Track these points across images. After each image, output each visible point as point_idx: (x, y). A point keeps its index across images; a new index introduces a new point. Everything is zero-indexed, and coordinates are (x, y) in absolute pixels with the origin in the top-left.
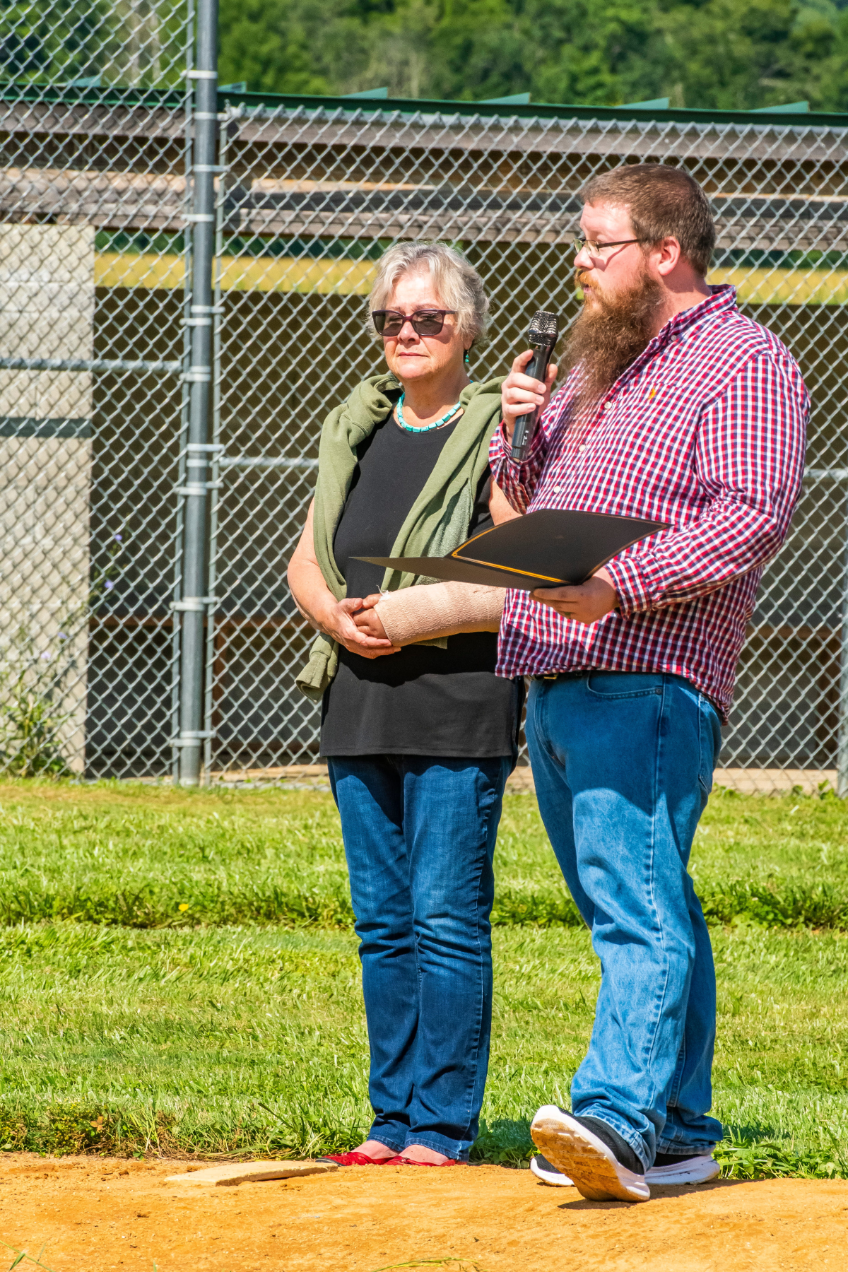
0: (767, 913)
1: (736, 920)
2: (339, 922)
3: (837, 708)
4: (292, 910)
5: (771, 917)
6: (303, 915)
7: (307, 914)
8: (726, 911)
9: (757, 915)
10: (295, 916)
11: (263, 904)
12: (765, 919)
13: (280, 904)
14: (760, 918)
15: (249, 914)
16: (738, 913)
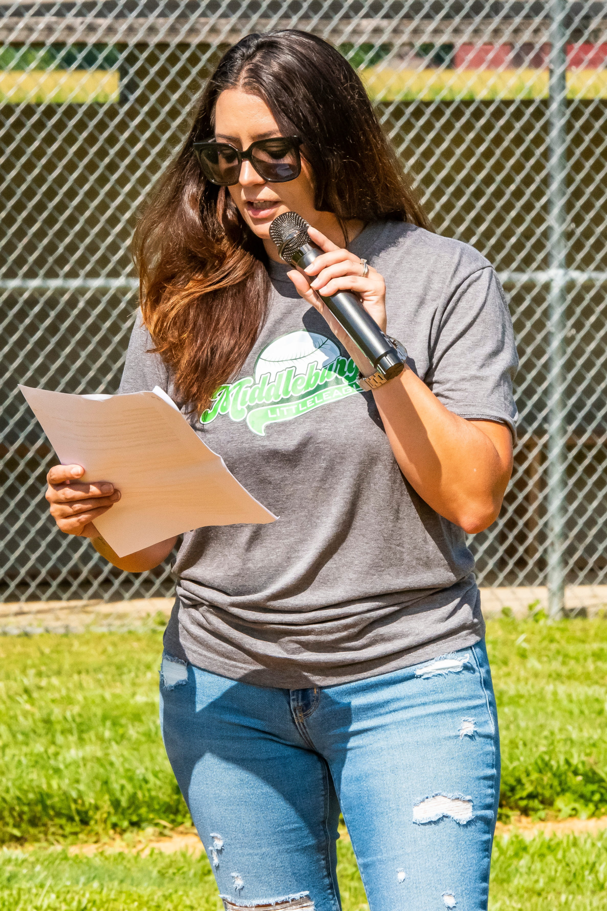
0: (593, 793)
1: (560, 803)
2: (114, 826)
3: (546, 524)
4: (59, 814)
5: (597, 797)
6: (71, 819)
7: (77, 818)
8: (547, 793)
9: (582, 796)
10: (63, 821)
11: (26, 809)
12: (590, 800)
13: (45, 807)
14: (585, 799)
15: (11, 821)
16: (558, 794)
